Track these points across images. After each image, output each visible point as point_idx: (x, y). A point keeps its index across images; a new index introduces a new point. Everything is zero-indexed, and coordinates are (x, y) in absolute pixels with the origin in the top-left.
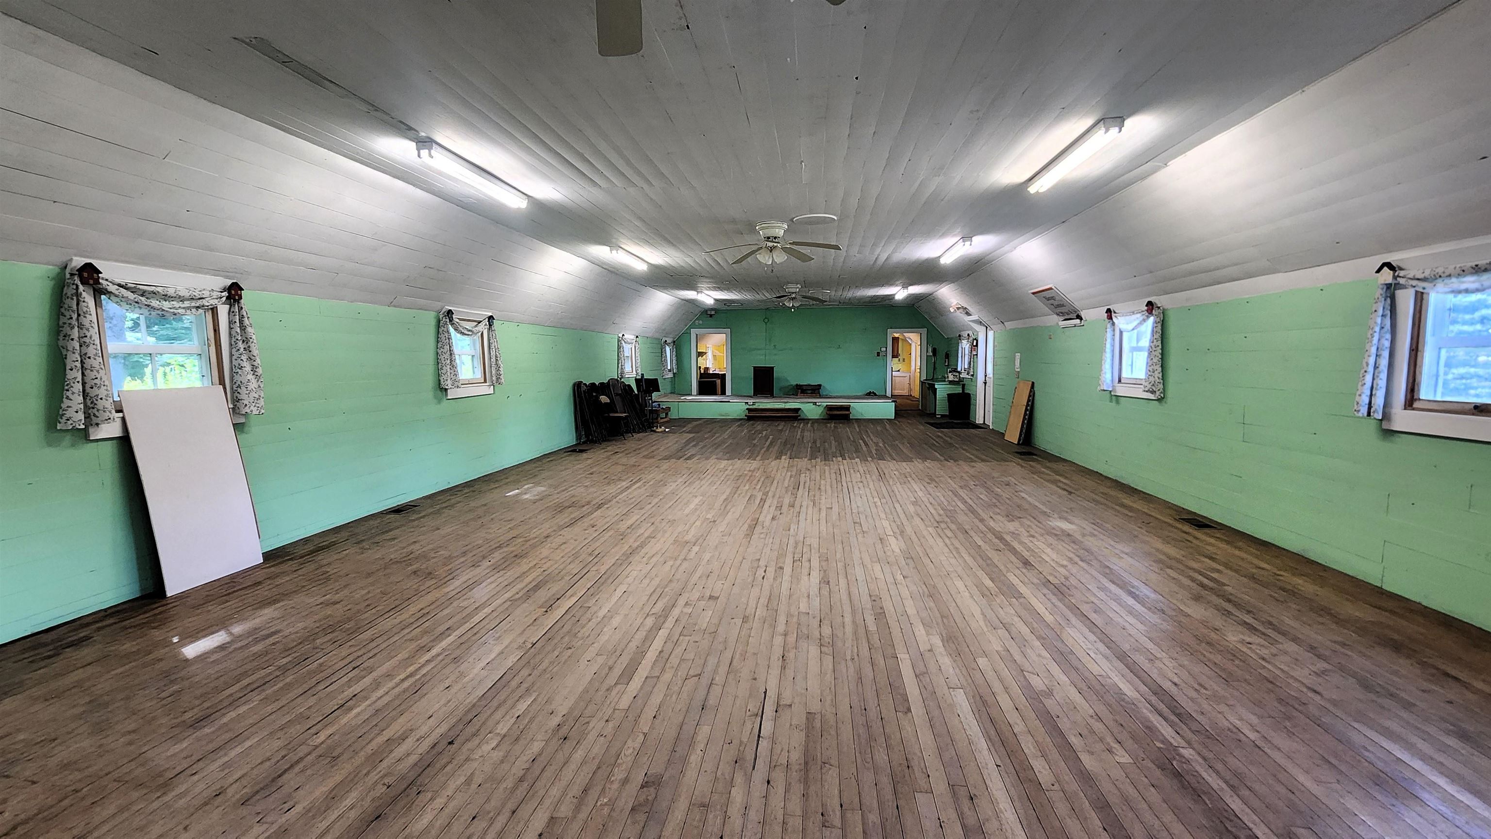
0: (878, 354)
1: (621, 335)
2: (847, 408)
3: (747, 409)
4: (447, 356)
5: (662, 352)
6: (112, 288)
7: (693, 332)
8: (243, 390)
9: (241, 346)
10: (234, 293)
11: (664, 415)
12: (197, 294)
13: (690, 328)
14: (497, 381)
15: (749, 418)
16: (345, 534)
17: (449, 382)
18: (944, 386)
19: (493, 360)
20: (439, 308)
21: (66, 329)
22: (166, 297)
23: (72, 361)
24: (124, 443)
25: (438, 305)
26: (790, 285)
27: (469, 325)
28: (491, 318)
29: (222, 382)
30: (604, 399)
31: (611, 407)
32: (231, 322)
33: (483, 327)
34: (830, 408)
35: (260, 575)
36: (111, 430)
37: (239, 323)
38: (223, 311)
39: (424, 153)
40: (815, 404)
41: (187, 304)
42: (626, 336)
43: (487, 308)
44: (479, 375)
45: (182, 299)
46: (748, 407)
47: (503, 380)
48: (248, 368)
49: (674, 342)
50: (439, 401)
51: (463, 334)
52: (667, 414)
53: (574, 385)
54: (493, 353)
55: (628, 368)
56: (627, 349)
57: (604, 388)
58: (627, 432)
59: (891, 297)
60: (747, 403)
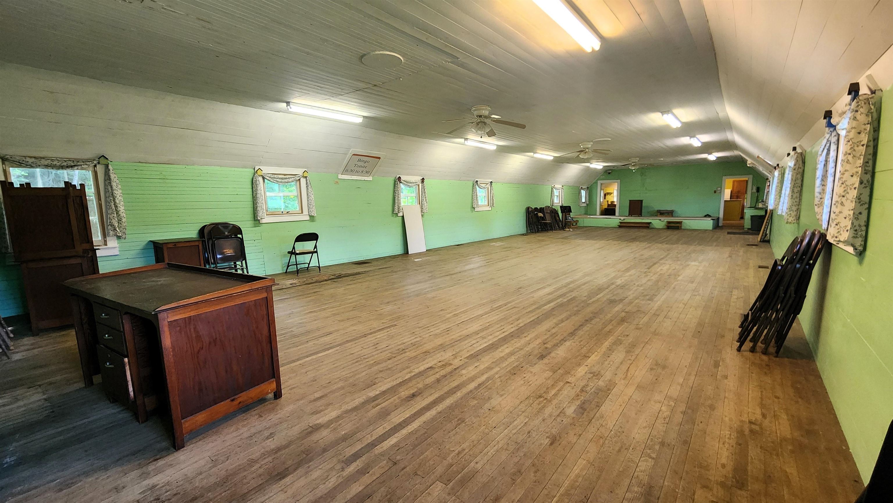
0: (715, 192)
1: (553, 186)
2: (680, 223)
3: (620, 222)
4: (475, 196)
5: (580, 193)
6: (403, 182)
7: (599, 182)
8: (424, 206)
9: (424, 194)
10: (423, 180)
11: (575, 224)
12: (416, 181)
13: (598, 180)
14: (493, 205)
15: (620, 227)
16: (443, 248)
17: (476, 205)
18: (750, 211)
19: (492, 198)
20: (473, 180)
21: (395, 191)
22: (411, 183)
23: (396, 199)
24: (403, 216)
25: (473, 179)
26: (632, 159)
27: (483, 185)
28: (491, 182)
29: (419, 204)
30: (540, 215)
31: (543, 218)
32: (422, 188)
33: (488, 186)
34: (669, 223)
35: (425, 253)
36: (401, 214)
37: (424, 188)
38: (420, 185)
39: (466, 142)
40: (660, 220)
41: (414, 184)
42: (556, 186)
43: (490, 178)
44: (486, 203)
45: (413, 183)
46: (621, 221)
47: (494, 205)
48: (425, 200)
49: (588, 188)
50: (472, 212)
51: (481, 188)
52: (576, 224)
53: (526, 208)
54: (492, 195)
55: (556, 201)
56: (556, 193)
57: (541, 210)
58: (550, 230)
59: (705, 160)
60: (620, 219)
